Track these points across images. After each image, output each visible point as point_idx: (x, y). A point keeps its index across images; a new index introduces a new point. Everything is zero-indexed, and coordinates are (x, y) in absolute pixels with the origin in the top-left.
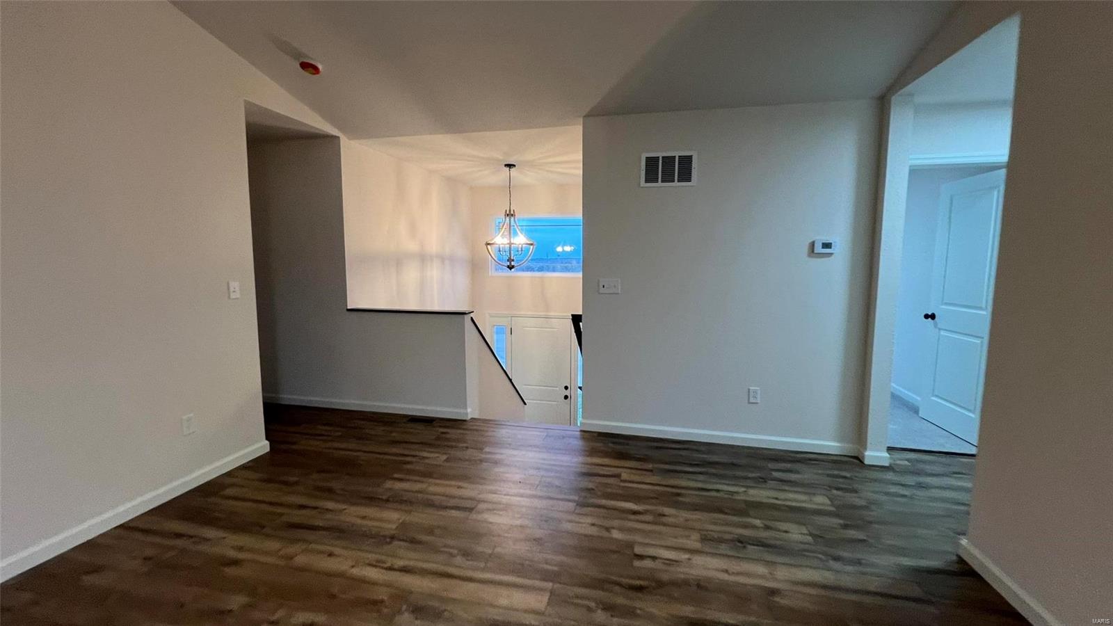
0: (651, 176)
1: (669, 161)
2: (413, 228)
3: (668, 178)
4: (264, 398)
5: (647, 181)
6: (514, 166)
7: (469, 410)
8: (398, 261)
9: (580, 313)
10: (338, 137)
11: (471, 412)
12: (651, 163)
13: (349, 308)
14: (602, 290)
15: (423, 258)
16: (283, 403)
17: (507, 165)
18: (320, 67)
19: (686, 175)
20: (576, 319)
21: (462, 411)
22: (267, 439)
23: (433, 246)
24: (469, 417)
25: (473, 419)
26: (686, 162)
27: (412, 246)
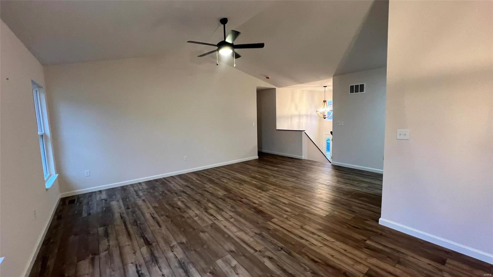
0: (352, 91)
1: (357, 86)
2: (296, 108)
3: (357, 91)
4: (258, 150)
5: (351, 92)
6: (326, 86)
7: (303, 157)
8: (292, 117)
9: (332, 131)
10: (275, 88)
11: (304, 157)
12: (352, 87)
13: (277, 129)
14: (338, 124)
15: (300, 116)
16: (263, 152)
17: (324, 87)
18: (270, 77)
19: (362, 90)
20: (331, 133)
21: (301, 157)
22: (258, 156)
23: (303, 112)
24: (303, 159)
25: (304, 159)
26: (362, 86)
27: (296, 113)
